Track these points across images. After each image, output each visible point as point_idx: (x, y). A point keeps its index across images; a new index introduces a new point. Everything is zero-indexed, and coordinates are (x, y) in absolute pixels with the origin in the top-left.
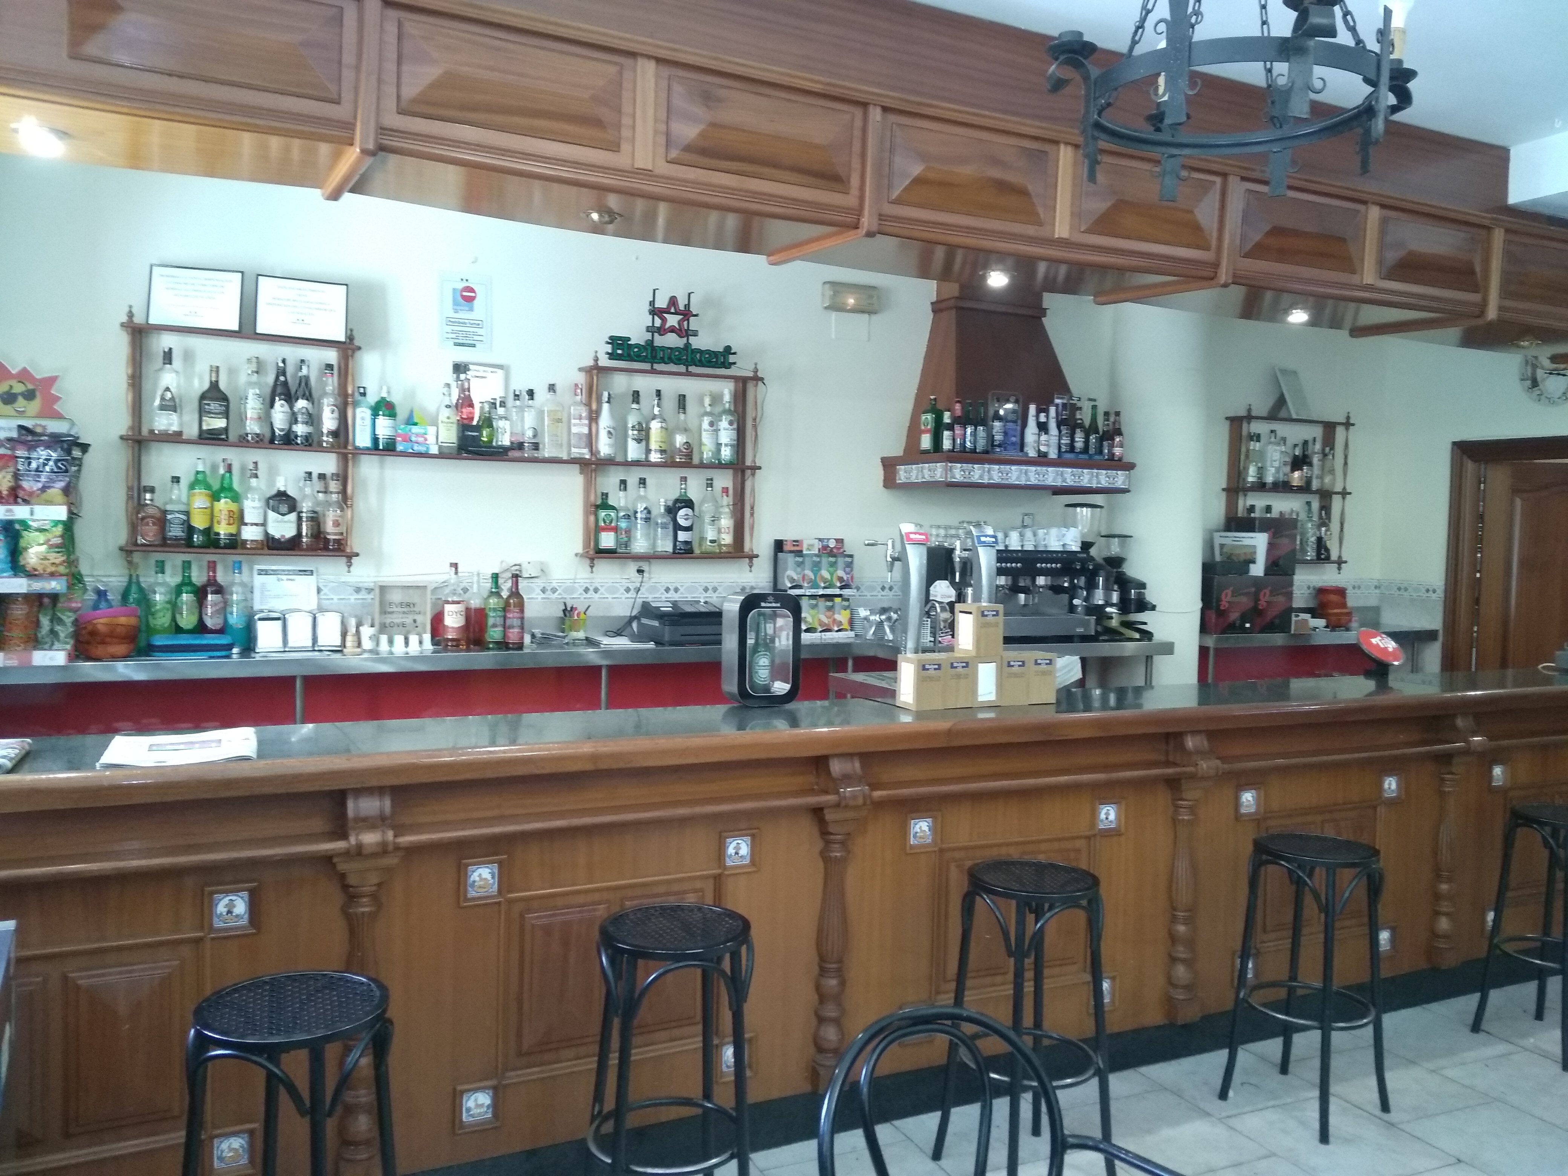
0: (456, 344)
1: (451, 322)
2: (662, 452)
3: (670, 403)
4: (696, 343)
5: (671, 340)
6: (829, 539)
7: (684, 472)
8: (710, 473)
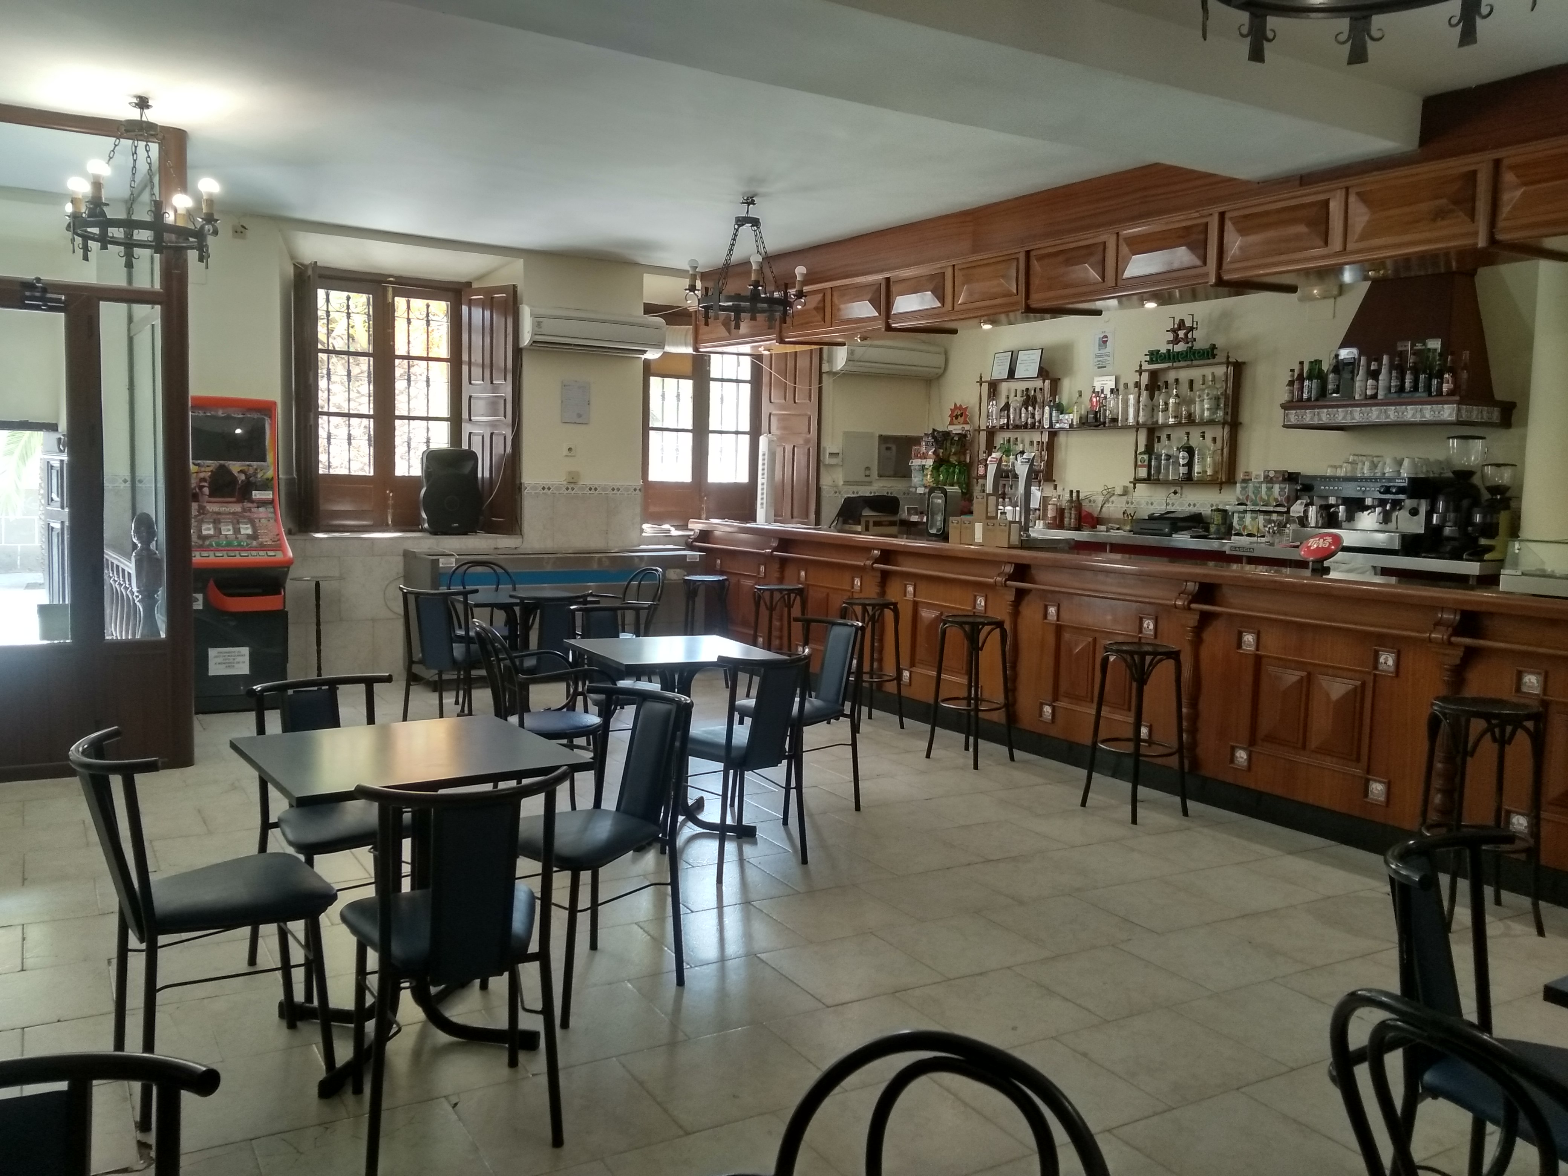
0: (1099, 368)
1: (1098, 356)
2: (1176, 417)
3: (1185, 387)
4: (1197, 346)
5: (1180, 347)
6: (1269, 471)
7: (1188, 429)
8: (1203, 429)
